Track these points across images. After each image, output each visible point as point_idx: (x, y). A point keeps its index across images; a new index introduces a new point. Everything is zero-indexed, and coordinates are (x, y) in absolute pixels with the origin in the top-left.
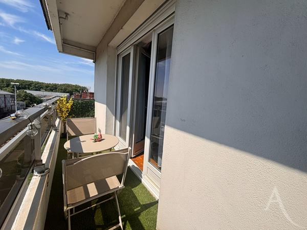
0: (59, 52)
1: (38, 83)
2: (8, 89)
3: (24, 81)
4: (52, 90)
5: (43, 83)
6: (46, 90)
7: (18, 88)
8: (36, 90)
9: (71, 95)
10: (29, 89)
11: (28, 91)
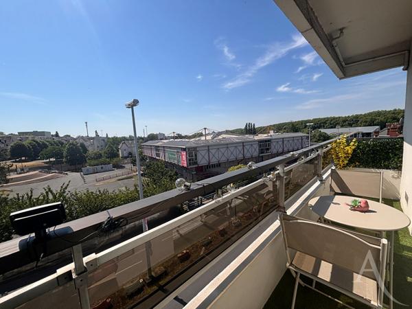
0: (340, 79)
1: (334, 118)
2: (306, 130)
3: (320, 120)
4: (350, 125)
5: (339, 117)
6: (342, 126)
7: (314, 128)
8: (332, 128)
9: (381, 129)
10: (324, 127)
11: (323, 130)
